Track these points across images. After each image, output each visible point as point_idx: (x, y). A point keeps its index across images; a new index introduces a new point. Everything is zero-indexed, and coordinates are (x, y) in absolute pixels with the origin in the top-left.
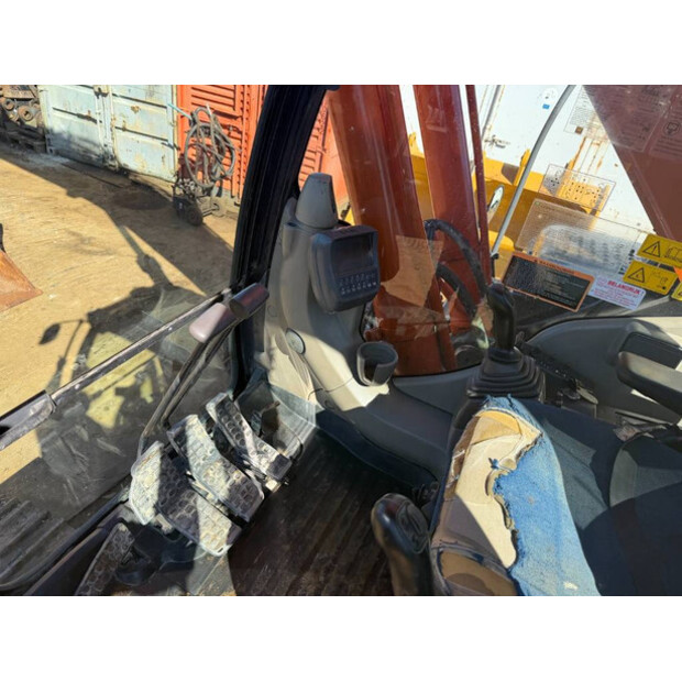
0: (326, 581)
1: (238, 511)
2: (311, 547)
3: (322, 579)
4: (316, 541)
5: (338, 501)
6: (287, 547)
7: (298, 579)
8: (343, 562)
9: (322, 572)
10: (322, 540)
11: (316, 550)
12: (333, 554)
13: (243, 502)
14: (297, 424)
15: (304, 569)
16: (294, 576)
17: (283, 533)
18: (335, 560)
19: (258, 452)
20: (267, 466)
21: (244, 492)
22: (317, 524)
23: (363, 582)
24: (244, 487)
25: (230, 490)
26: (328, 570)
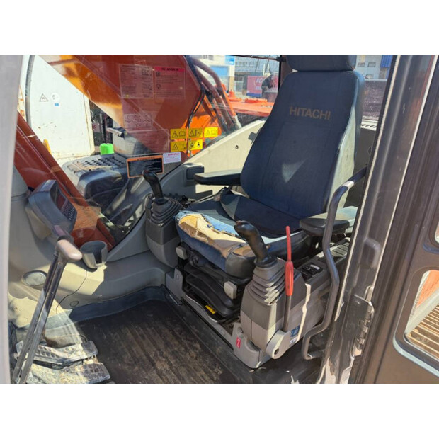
0: (167, 358)
1: (101, 378)
2: (145, 357)
3: (164, 359)
4: (142, 353)
5: (129, 334)
6: (137, 368)
7: (157, 369)
8: (162, 346)
9: (161, 358)
10: (144, 351)
11: (148, 356)
12: (155, 349)
13: (97, 374)
14: (63, 331)
15: (153, 364)
16: (155, 371)
17: (126, 367)
18: (159, 350)
19: (71, 353)
20: (84, 353)
21: (92, 371)
22: (134, 349)
23: (177, 343)
24: (89, 369)
25: (85, 376)
26: (161, 355)
